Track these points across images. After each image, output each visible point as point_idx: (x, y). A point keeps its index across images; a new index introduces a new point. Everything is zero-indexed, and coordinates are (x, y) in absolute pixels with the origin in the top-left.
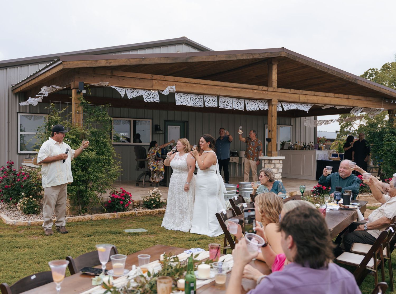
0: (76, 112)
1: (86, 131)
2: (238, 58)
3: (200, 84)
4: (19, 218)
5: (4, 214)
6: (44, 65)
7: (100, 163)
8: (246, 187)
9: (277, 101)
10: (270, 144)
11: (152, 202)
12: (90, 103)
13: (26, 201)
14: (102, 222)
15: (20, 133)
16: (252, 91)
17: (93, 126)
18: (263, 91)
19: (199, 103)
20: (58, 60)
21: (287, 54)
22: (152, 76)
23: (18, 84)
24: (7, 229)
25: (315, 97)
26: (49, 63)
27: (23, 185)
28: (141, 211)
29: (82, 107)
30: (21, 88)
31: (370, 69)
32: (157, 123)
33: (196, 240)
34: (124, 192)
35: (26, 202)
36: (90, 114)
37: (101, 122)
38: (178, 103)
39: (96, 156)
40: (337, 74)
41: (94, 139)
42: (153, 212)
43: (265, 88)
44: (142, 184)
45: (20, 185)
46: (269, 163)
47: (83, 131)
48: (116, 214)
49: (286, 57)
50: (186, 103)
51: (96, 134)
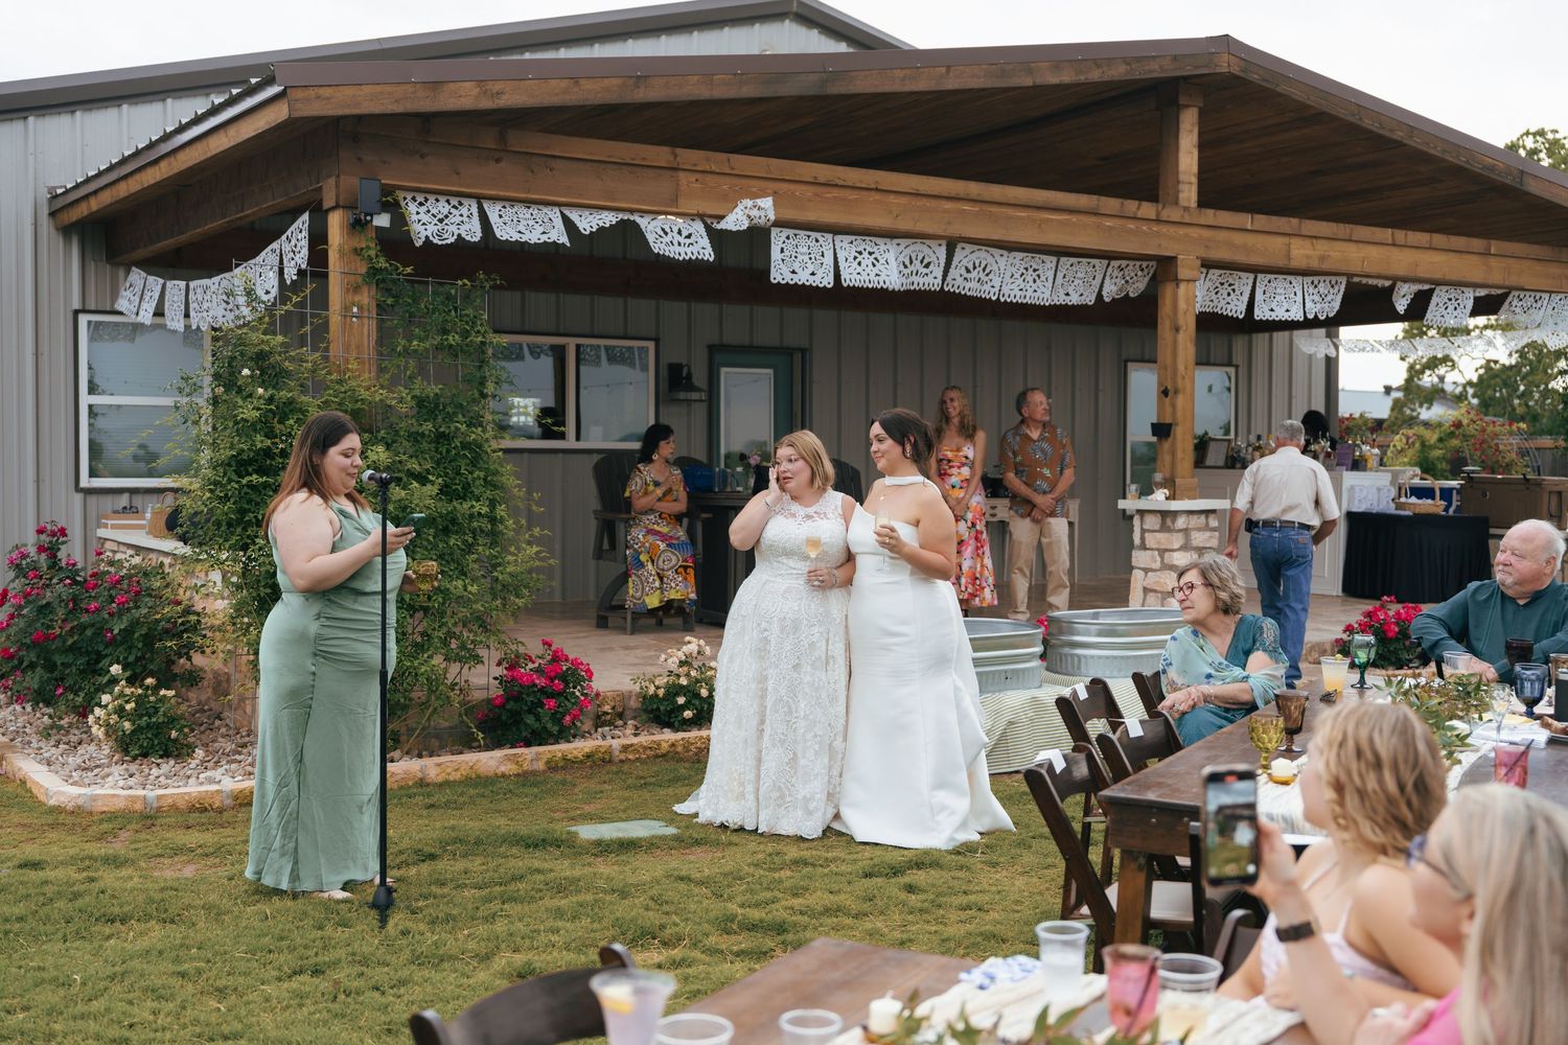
0: (347, 308)
1: (393, 392)
2: (1039, 81)
3: (877, 189)
4: (103, 778)
5: (34, 758)
6: (200, 105)
7: (457, 533)
8: (1078, 634)
9: (1199, 262)
10: (1166, 445)
11: (681, 700)
12: (409, 270)
13: (127, 702)
14: (472, 792)
15: (85, 400)
16: (1093, 219)
17: (422, 370)
18: (1140, 222)
19: (876, 270)
20: (269, 81)
21: (1243, 64)
22: (676, 156)
23: (77, 186)
24: (52, 826)
25: (1352, 247)
26: (227, 96)
27: (111, 631)
28: (635, 740)
29: (373, 292)
30: (94, 205)
31: (1527, 133)
32: (675, 356)
33: (896, 871)
34: (557, 657)
35: (128, 707)
36: (410, 319)
37: (456, 356)
38: (780, 274)
39: (439, 504)
40: (1444, 151)
41: (428, 427)
42: (687, 744)
43: (1147, 209)
44: (625, 619)
45: (101, 629)
46: (1164, 528)
47: (380, 394)
48: (528, 753)
49: (1238, 77)
50: (813, 274)
51: (437, 406)
